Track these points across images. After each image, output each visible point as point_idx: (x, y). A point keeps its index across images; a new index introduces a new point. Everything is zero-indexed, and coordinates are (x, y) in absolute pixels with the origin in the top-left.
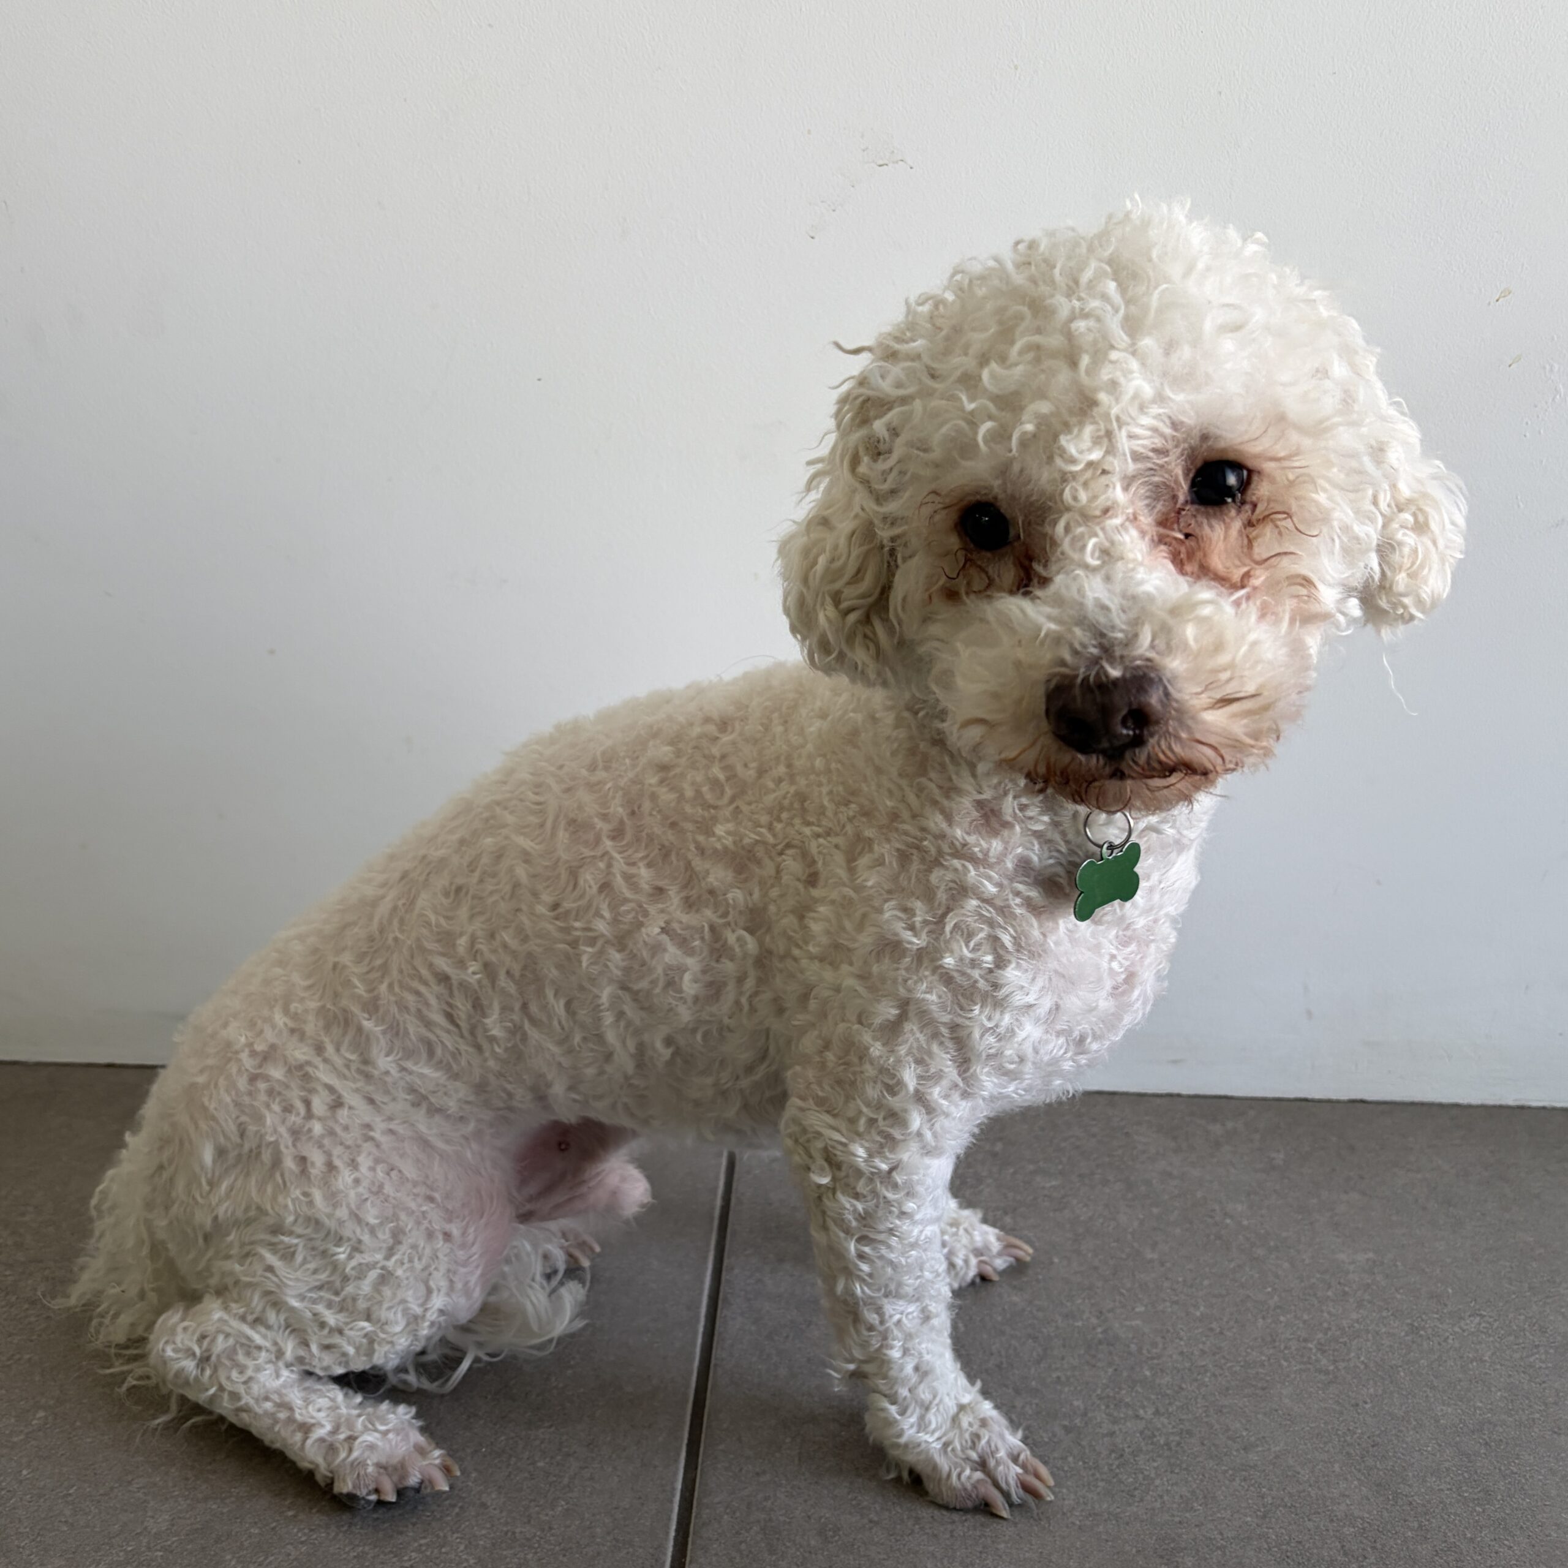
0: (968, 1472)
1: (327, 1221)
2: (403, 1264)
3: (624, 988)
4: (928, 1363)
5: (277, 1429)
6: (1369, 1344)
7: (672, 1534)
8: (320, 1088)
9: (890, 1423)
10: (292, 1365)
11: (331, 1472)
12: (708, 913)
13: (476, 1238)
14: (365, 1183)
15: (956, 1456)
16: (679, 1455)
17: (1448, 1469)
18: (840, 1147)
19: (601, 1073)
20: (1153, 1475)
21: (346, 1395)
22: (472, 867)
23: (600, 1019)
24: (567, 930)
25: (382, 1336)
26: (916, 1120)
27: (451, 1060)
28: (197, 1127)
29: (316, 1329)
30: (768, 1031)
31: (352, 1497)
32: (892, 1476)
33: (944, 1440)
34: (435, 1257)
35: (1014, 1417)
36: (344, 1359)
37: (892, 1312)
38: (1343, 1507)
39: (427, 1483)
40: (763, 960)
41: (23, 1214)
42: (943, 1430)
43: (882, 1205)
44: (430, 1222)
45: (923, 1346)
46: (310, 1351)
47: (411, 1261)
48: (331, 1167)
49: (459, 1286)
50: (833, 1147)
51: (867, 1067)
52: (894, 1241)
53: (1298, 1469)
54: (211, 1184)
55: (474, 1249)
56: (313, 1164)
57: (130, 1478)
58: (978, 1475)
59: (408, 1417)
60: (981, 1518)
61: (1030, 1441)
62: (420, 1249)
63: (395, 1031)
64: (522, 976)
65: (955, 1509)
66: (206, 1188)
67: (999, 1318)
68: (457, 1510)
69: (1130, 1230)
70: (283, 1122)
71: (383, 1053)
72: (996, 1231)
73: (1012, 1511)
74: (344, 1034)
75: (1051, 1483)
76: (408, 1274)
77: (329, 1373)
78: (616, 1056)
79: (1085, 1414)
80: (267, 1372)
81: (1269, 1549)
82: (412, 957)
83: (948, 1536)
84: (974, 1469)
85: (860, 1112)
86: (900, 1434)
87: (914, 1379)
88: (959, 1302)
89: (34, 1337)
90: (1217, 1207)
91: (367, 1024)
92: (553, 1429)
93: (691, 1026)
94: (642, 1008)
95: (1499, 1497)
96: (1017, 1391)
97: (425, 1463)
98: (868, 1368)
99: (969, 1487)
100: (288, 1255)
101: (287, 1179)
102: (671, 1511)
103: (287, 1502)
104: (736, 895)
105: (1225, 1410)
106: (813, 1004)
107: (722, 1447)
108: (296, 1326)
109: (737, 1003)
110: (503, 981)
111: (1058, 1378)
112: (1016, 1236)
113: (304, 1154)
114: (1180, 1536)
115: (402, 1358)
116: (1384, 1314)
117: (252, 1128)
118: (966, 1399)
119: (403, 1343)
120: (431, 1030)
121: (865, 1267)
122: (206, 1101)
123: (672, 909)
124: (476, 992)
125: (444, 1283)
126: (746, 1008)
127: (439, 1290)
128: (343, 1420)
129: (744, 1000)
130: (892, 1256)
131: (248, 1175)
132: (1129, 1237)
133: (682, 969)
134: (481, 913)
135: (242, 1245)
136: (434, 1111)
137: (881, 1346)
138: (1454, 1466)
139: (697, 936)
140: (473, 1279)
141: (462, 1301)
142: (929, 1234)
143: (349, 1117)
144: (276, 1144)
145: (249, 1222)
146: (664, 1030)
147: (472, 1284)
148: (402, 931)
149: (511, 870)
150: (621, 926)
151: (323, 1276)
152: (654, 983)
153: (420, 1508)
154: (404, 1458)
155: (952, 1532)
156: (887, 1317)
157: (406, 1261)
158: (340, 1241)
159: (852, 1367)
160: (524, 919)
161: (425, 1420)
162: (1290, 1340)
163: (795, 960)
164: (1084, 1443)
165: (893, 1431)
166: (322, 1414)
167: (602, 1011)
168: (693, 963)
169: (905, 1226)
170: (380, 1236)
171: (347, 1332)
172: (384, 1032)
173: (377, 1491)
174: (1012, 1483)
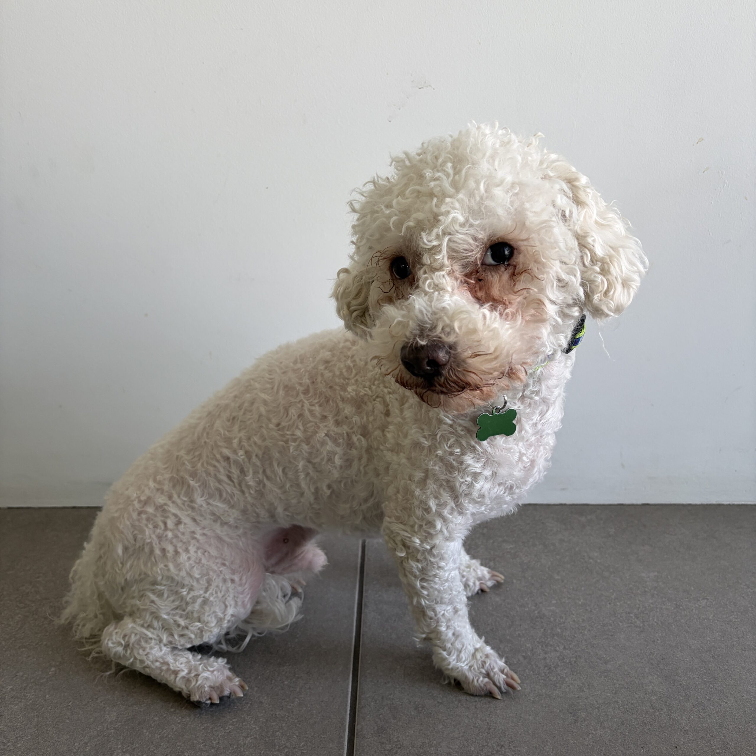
0: (481, 679)
1: (176, 578)
2: (213, 595)
3: (309, 462)
4: (459, 631)
5: (162, 674)
6: (658, 614)
7: (348, 712)
8: (170, 515)
9: (444, 659)
10: (167, 645)
11: (189, 691)
12: (345, 427)
13: (246, 581)
14: (193, 559)
15: (476, 672)
16: (349, 676)
17: (696, 669)
18: (408, 539)
19: (299, 502)
20: (564, 676)
21: (193, 655)
22: (240, 407)
23: (298, 476)
24: (283, 436)
25: (206, 628)
26: (439, 525)
27: (230, 498)
28: (115, 537)
29: (176, 628)
30: (373, 484)
31: (199, 702)
32: (446, 682)
33: (469, 665)
34: (227, 590)
35: (500, 653)
36: (190, 640)
37: (440, 610)
38: (651, 687)
39: (233, 694)
40: (369, 450)
41: (38, 577)
42: (469, 660)
43: (429, 564)
44: (224, 575)
45: (456, 624)
46: (174, 638)
47: (216, 593)
48: (177, 552)
49: (240, 603)
50: (405, 539)
51: (415, 500)
52: (437, 580)
53: (630, 671)
54: (122, 563)
55: (246, 586)
56: (168, 551)
57: (97, 697)
58: (487, 680)
59: (223, 663)
60: (489, 699)
61: (508, 663)
62: (220, 587)
63: (204, 485)
64: (263, 457)
65: (476, 696)
66: (120, 565)
67: (491, 608)
68: (249, 705)
69: (547, 566)
70: (154, 532)
71: (200, 496)
72: (487, 569)
73: (502, 695)
74: (182, 489)
75: (519, 681)
76: (216, 599)
77: (184, 647)
78: (305, 494)
79: (532, 650)
80: (156, 649)
81: (619, 708)
82: (213, 450)
83: (474, 708)
84: (484, 677)
85: (415, 523)
86: (449, 664)
87: (453, 639)
88: (470, 603)
89: (48, 634)
90: (585, 554)
91: (192, 483)
92: (291, 666)
93: (339, 480)
94: (317, 471)
95: (720, 680)
96: (501, 641)
97: (232, 684)
98: (432, 636)
99: (482, 685)
100: (160, 595)
101: (157, 559)
102: (347, 701)
103: (171, 705)
104: (356, 419)
105: (595, 646)
106: (391, 472)
107: (368, 671)
108: (167, 627)
109: (359, 469)
110: (254, 459)
111: (519, 634)
112: (496, 571)
113: (164, 547)
114: (579, 703)
115: (217, 637)
116: (664, 599)
117: (139, 536)
118: (478, 646)
119: (216, 631)
120: (221, 484)
121: (425, 592)
122: (118, 524)
123: (330, 425)
124: (242, 465)
125: (233, 603)
126: (363, 472)
127: (231, 606)
128: (193, 667)
129: (361, 468)
130: (437, 586)
131: (139, 559)
132: (547, 569)
133: (335, 454)
134: (244, 429)
135: (139, 591)
136: (224, 524)
137: (437, 626)
138: (699, 667)
139: (341, 438)
140: (246, 600)
141: (242, 610)
142: (453, 575)
143: (184, 528)
144: (151, 543)
145: (141, 580)
146: (327, 482)
147: (246, 602)
148: (208, 438)
149: (258, 408)
150: (308, 433)
151: (177, 603)
152: (322, 459)
153: (232, 705)
154: (222, 683)
155: (475, 706)
156: (438, 612)
157: (214, 593)
158: (183, 586)
159: (424, 636)
160: (265, 431)
161: (232, 664)
162: (622, 613)
163: (382, 451)
164: (532, 663)
165: (445, 663)
166: (183, 665)
167: (299, 472)
168: (339, 450)
169: (441, 573)
170: (201, 582)
171: (190, 628)
172: (199, 486)
173: (210, 699)
174: (502, 682)
